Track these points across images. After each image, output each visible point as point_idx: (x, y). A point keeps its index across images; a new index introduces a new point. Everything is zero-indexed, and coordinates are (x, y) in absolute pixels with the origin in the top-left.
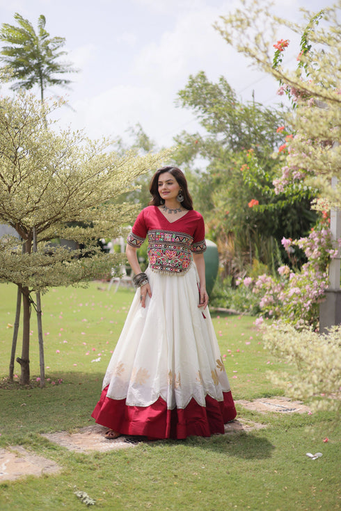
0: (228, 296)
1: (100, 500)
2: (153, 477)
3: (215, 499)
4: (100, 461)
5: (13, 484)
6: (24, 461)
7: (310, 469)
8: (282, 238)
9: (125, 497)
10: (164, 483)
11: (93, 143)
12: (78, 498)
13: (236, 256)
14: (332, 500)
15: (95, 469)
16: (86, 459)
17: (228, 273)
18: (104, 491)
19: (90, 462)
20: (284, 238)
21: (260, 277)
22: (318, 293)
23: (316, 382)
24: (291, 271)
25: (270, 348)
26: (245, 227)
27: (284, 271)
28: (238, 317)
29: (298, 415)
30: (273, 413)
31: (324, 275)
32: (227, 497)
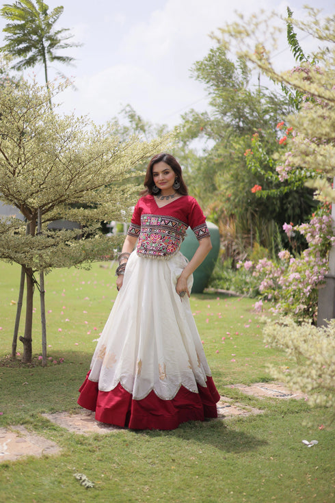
0: (228, 277)
1: (99, 483)
2: (151, 460)
3: (212, 484)
4: (99, 443)
5: (14, 464)
6: (25, 441)
7: (305, 456)
8: (284, 224)
9: (123, 480)
10: (161, 467)
11: (98, 128)
12: (77, 480)
13: (237, 238)
14: (326, 489)
15: (94, 451)
16: (86, 441)
17: (228, 256)
18: (102, 473)
19: (90, 444)
20: (286, 224)
21: (260, 261)
22: (318, 278)
23: (315, 377)
24: (292, 256)
25: (269, 341)
26: (247, 210)
27: (284, 256)
28: (238, 299)
29: (295, 401)
30: (270, 398)
31: (324, 260)
32: (223, 483)
